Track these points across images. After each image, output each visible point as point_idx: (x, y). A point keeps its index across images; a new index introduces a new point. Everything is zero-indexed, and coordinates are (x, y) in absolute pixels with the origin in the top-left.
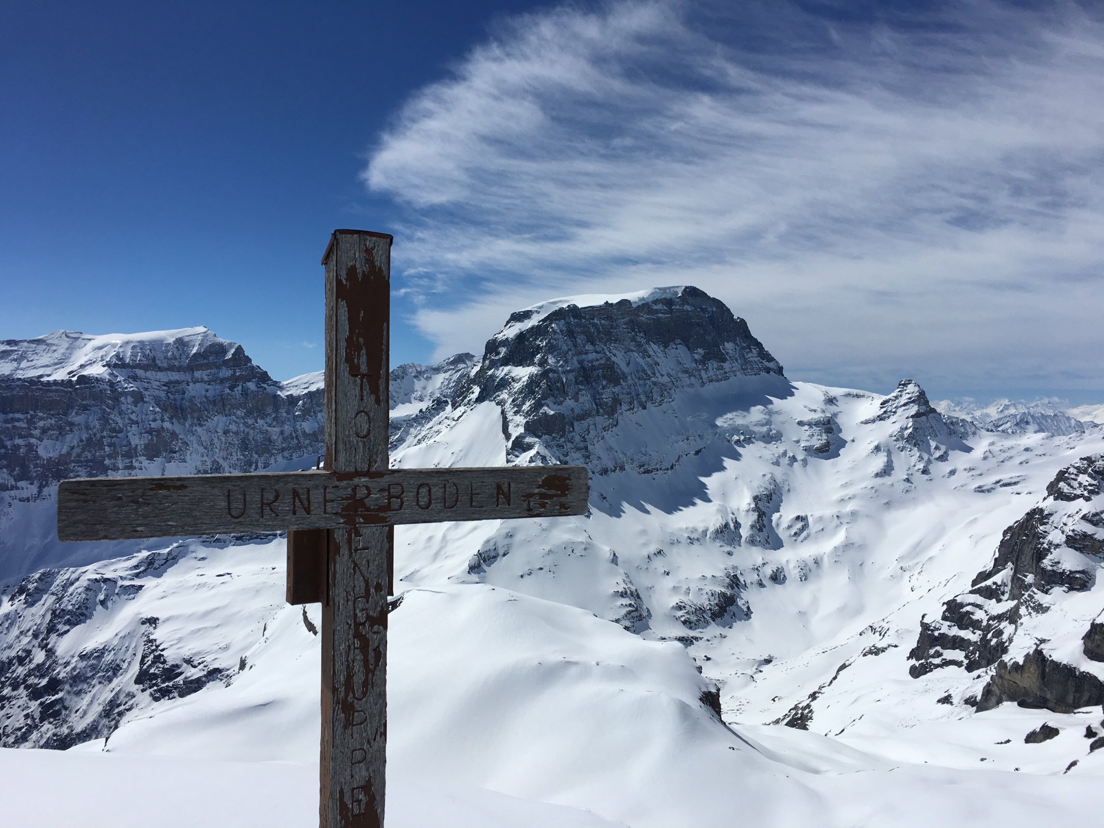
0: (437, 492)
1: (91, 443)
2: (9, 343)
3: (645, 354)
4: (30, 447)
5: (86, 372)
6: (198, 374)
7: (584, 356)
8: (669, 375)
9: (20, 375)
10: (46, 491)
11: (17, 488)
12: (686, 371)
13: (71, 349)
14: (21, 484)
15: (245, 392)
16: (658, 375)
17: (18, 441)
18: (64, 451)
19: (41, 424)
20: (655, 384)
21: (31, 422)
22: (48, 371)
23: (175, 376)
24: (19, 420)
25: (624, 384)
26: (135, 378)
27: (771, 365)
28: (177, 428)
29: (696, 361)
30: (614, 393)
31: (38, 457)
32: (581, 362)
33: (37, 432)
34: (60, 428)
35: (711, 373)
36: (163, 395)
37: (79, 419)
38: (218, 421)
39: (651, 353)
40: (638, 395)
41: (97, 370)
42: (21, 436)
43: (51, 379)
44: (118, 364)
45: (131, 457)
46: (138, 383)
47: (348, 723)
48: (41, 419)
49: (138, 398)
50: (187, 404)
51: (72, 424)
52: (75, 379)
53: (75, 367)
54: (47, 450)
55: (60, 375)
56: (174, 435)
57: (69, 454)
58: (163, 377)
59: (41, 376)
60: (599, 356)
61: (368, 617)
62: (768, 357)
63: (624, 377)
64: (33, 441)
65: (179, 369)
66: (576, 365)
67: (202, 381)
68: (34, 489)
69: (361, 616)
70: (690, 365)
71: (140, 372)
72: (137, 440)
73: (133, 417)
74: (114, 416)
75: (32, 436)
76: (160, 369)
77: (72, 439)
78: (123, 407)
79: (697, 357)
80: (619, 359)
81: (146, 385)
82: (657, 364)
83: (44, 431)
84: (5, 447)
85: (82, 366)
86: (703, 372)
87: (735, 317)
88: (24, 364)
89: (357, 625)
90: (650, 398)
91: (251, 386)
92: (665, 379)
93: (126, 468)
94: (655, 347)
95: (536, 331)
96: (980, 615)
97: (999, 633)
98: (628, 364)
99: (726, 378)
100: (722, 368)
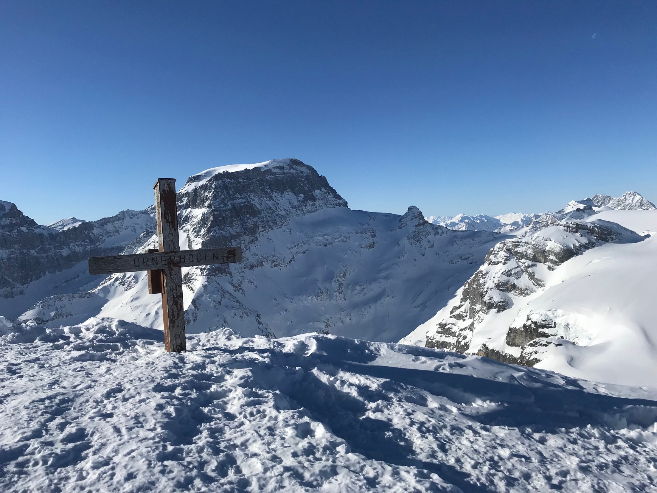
0: (195, 257)
3: (271, 198)
7: (235, 201)
8: (285, 210)
12: (294, 207)
15: (20, 232)
16: (279, 210)
20: (277, 215)
25: (259, 216)
27: (341, 202)
29: (299, 201)
30: (254, 222)
32: (233, 205)
35: (308, 208)
38: (3, 253)
39: (274, 198)
40: (268, 222)
47: (174, 327)
60: (243, 201)
62: (338, 197)
63: (259, 212)
66: (230, 206)
70: (296, 203)
79: (300, 199)
80: (256, 202)
82: (278, 204)
86: (304, 208)
87: (320, 175)
90: (275, 223)
91: (24, 229)
92: (283, 212)
94: (276, 194)
95: (205, 188)
96: (455, 329)
97: (465, 338)
98: (261, 205)
99: (317, 210)
100: (314, 204)
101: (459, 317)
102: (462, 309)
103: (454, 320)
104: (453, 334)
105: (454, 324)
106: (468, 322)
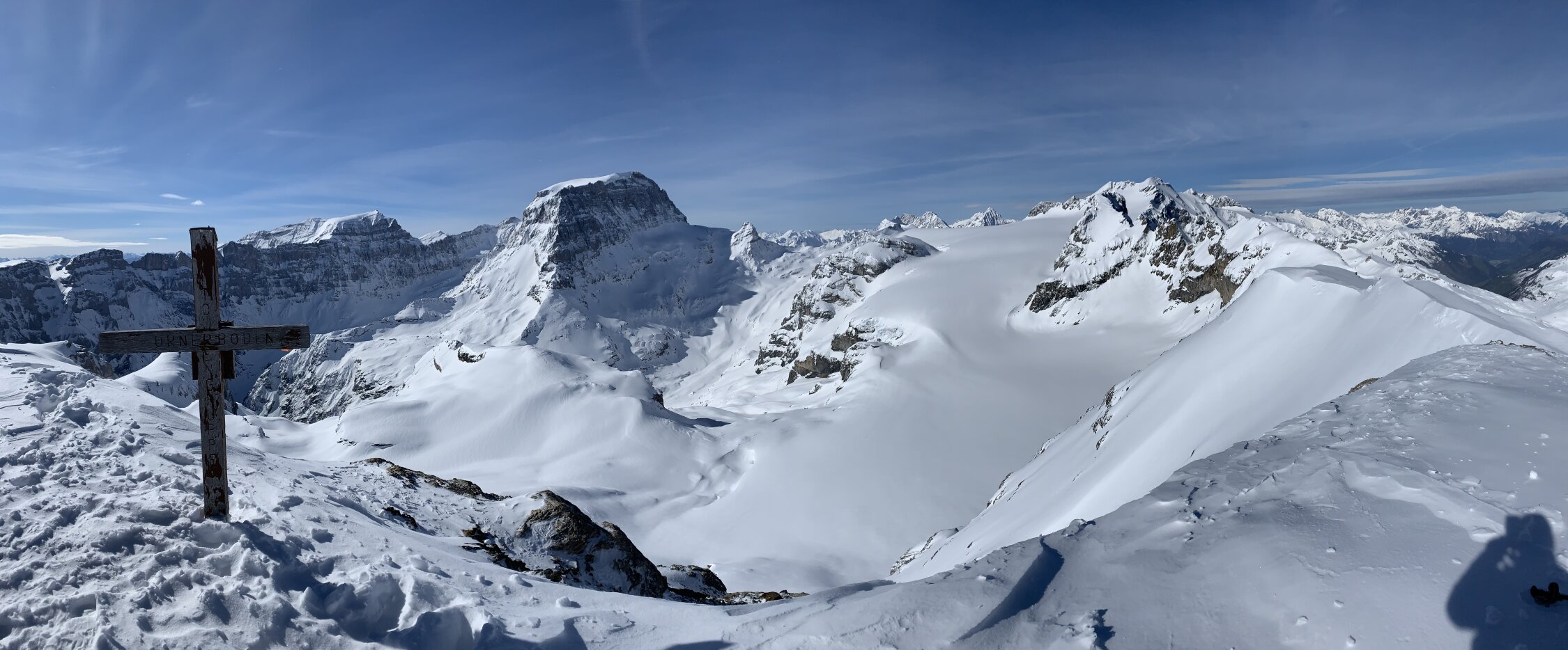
0: (240, 337)
1: (327, 274)
2: (290, 226)
3: (613, 214)
4: (300, 276)
5: (323, 238)
6: (375, 236)
7: (578, 216)
8: (627, 225)
9: (294, 241)
10: (307, 297)
11: (295, 296)
12: (636, 222)
13: (316, 227)
14: (297, 294)
15: (399, 244)
16: (621, 225)
17: (295, 274)
18: (315, 278)
19: (304, 265)
20: (619, 230)
21: (300, 264)
22: (306, 239)
23: (365, 238)
24: (295, 263)
25: (601, 231)
26: (345, 240)
27: (680, 216)
28: (366, 265)
29: (641, 216)
30: (596, 237)
31: (303, 281)
32: (577, 219)
33: (303, 269)
34: (313, 267)
35: (650, 222)
36: (359, 248)
37: (319, 261)
38: (386, 260)
39: (616, 212)
40: (610, 237)
41: (328, 237)
42: (296, 271)
43: (307, 243)
44: (337, 233)
45: (345, 280)
46: (347, 242)
48: (304, 262)
49: (347, 250)
50: (370, 252)
51: (317, 265)
52: (318, 242)
53: (318, 236)
54: (308, 277)
55: (311, 241)
56: (365, 268)
57: (317, 279)
58: (358, 238)
59: (304, 242)
60: (587, 215)
61: (213, 388)
62: (677, 212)
63: (602, 227)
64: (301, 273)
65: (366, 234)
66: (574, 221)
67: (377, 240)
68: (302, 297)
69: (210, 387)
70: (638, 218)
71: (348, 237)
72: (348, 272)
73: (345, 260)
74: (337, 260)
75: (301, 271)
76: (357, 235)
77: (318, 272)
78: (340, 255)
79: (641, 214)
80: (598, 217)
81: (351, 243)
82: (619, 218)
83: (306, 268)
84: (289, 277)
85: (322, 235)
86: (645, 222)
87: (661, 189)
88: (296, 236)
89: (208, 391)
90: (617, 238)
91: (402, 241)
92: (625, 227)
93: (343, 286)
94: (618, 209)
95: (551, 203)
96: (786, 339)
97: (794, 346)
98: (603, 219)
99: (657, 225)
100: (655, 219)
101: (790, 328)
102: (792, 320)
103: (785, 331)
104: (784, 344)
105: (785, 335)
106: (796, 333)
